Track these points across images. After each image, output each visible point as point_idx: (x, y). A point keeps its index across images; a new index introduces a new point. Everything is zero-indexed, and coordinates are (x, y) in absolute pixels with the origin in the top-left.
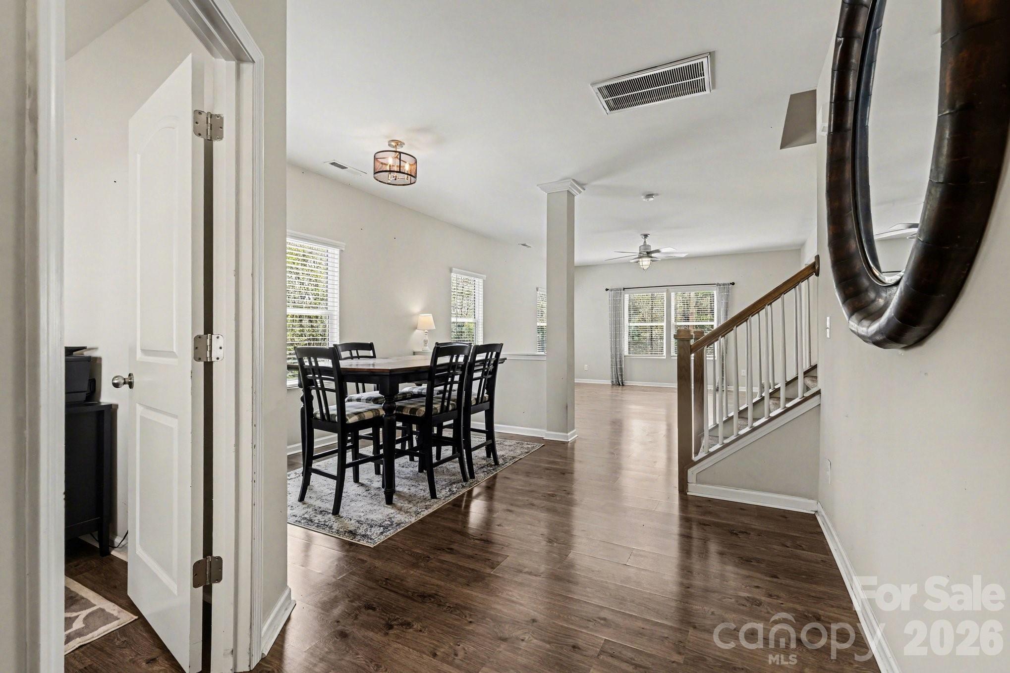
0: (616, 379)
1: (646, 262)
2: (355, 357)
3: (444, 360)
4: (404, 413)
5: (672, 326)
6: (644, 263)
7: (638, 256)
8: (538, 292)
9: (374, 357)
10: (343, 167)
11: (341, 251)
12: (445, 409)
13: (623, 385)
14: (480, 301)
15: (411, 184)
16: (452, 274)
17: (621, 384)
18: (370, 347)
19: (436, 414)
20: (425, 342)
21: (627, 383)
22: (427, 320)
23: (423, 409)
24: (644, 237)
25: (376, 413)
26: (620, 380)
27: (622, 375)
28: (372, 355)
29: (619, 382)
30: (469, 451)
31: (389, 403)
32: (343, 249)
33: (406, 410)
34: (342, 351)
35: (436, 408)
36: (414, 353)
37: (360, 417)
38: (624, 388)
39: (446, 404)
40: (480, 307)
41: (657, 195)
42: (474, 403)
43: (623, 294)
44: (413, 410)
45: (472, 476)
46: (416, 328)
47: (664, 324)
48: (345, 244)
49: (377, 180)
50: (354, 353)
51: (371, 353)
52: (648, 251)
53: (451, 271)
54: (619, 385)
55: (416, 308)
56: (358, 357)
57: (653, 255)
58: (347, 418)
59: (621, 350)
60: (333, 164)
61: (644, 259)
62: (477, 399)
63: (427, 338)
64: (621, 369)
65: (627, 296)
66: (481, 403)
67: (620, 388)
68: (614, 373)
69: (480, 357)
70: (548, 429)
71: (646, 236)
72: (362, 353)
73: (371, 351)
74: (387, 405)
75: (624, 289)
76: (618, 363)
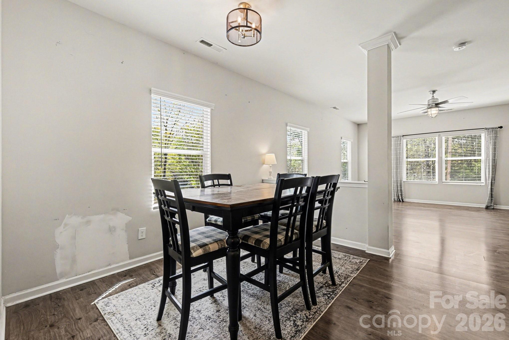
0: (397, 197)
1: (434, 111)
2: (216, 185)
3: (288, 192)
4: (249, 243)
5: (443, 160)
6: (433, 112)
7: (426, 108)
8: (342, 140)
9: (231, 185)
10: (210, 45)
11: (212, 110)
12: (288, 240)
13: (403, 201)
14: (306, 145)
15: (257, 43)
16: (288, 127)
17: (401, 201)
18: (228, 177)
19: (281, 246)
20: (270, 173)
21: (405, 200)
22: (271, 158)
23: (268, 241)
24: (432, 93)
25: (222, 245)
26: (400, 198)
27: (402, 195)
28: (229, 183)
29: (399, 199)
30: (311, 276)
31: (232, 238)
32: (213, 108)
33: (252, 240)
34: (206, 180)
35: (280, 240)
36: (263, 181)
37: (205, 250)
38: (404, 204)
39: (290, 234)
40: (306, 149)
41: (470, 42)
42: (314, 230)
43: (402, 139)
44: (259, 241)
45: (315, 303)
46: (264, 164)
47: (436, 159)
48: (214, 104)
49: (230, 41)
50: (216, 182)
51: (228, 182)
52: (437, 103)
53: (287, 125)
54: (400, 201)
55: (263, 149)
56: (219, 185)
57: (440, 106)
58: (192, 251)
59: (401, 178)
60: (202, 42)
61: (433, 109)
62: (317, 226)
63: (271, 170)
64: (401, 190)
65: (405, 141)
66: (320, 229)
67: (401, 204)
68: (395, 193)
69: (321, 187)
70: (370, 245)
71: (434, 92)
72: (222, 182)
73: (229, 181)
74: (230, 240)
75: (403, 136)
76: (399, 186)
